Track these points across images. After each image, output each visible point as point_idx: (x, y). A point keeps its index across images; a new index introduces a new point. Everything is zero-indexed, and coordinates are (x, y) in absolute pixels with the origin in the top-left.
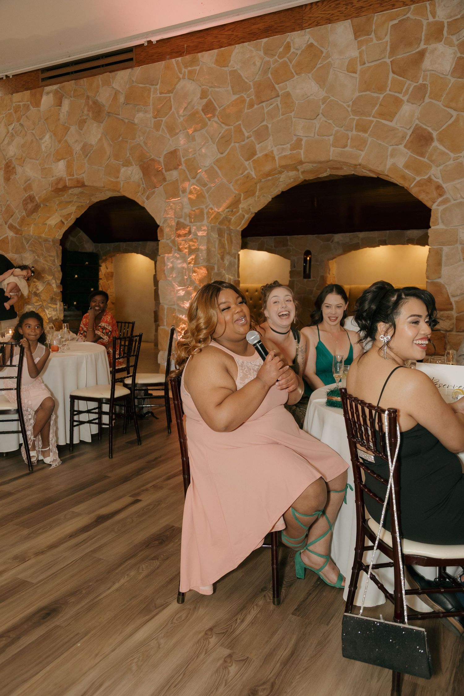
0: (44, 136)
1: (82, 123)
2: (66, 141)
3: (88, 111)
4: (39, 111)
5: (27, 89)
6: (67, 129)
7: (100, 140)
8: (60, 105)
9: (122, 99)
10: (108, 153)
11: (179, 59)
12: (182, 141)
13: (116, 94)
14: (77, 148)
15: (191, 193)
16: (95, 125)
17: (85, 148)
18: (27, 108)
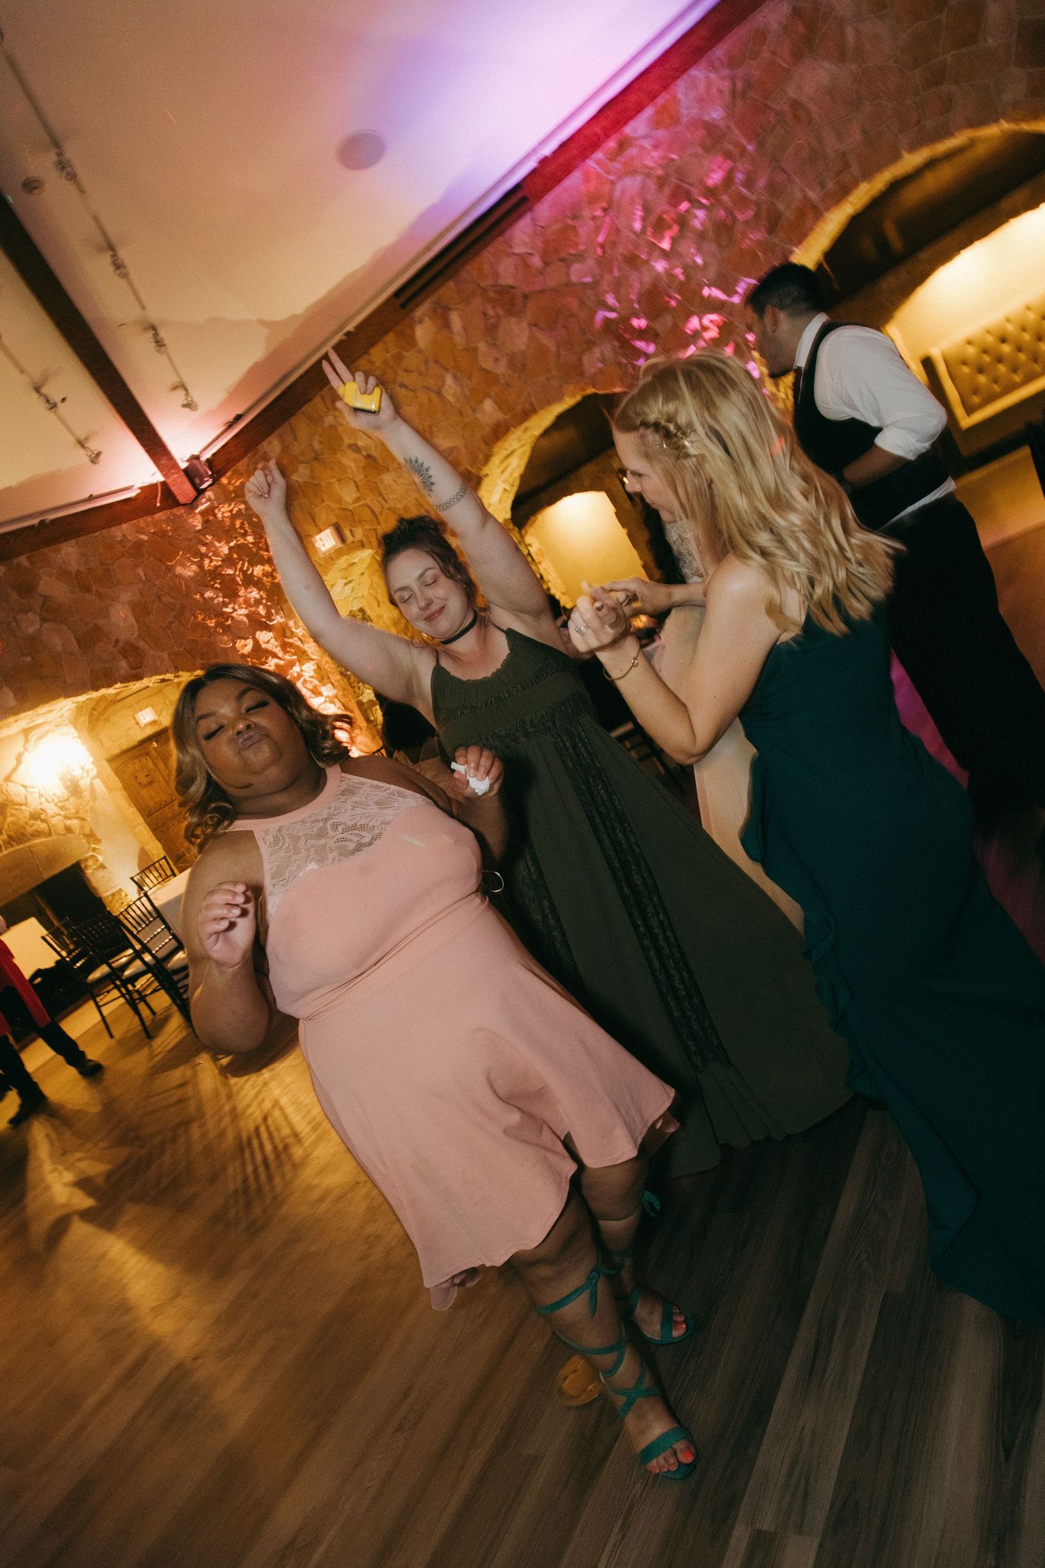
0: (444, 382)
1: (491, 330)
2: (483, 370)
3: (494, 308)
4: (420, 351)
5: (385, 333)
6: (474, 351)
7: (532, 338)
8: (447, 325)
9: (537, 262)
10: (553, 348)
11: (599, 155)
12: (660, 266)
13: (524, 260)
14: (501, 369)
15: (705, 329)
16: (513, 320)
17: (512, 361)
18: (398, 358)
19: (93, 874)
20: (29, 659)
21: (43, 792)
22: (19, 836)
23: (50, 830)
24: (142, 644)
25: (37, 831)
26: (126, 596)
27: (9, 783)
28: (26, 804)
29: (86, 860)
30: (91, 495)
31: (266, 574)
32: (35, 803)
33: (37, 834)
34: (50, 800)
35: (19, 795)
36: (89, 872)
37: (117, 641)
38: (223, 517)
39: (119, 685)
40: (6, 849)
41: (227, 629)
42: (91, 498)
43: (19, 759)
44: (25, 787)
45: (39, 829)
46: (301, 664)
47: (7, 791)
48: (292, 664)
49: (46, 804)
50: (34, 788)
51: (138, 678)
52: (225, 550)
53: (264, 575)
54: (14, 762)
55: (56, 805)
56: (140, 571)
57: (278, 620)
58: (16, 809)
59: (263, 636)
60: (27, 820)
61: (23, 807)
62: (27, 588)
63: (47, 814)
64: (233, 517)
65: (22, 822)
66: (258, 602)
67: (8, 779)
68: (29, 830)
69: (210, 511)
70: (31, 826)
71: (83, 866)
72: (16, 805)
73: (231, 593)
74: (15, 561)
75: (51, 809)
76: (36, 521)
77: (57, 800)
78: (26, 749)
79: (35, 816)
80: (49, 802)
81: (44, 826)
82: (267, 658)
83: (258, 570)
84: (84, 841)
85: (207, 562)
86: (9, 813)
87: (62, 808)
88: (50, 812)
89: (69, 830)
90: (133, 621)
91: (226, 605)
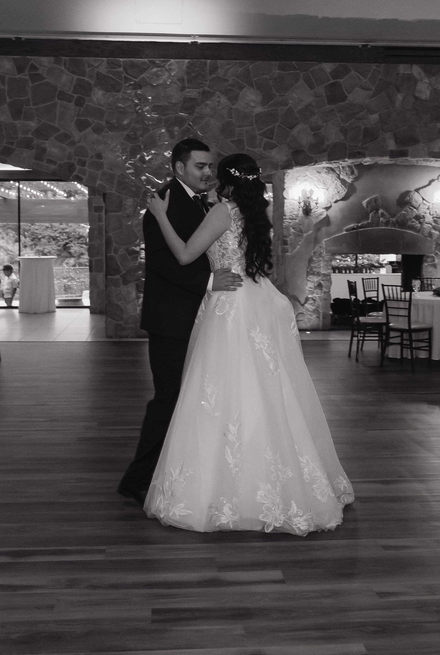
19: (427, 267)
21: (431, 207)
22: (403, 224)
23: (420, 229)
25: (413, 226)
27: (416, 193)
28: (417, 209)
29: (428, 257)
32: (422, 210)
33: (412, 228)
34: (432, 214)
35: (416, 202)
36: (425, 264)
40: (391, 226)
43: (429, 184)
44: (423, 199)
45: (414, 226)
47: (412, 196)
49: (428, 215)
50: (427, 202)
54: (427, 183)
55: (433, 218)
58: (410, 209)
60: (412, 217)
61: (415, 210)
63: (424, 221)
65: (408, 217)
67: (417, 190)
68: (410, 223)
70: (412, 222)
71: (424, 259)
72: (412, 206)
75: (429, 219)
77: (435, 216)
78: (438, 179)
79: (418, 218)
80: (430, 214)
81: (419, 225)
84: (434, 246)
86: (405, 209)
87: (435, 221)
88: (427, 220)
89: (430, 235)
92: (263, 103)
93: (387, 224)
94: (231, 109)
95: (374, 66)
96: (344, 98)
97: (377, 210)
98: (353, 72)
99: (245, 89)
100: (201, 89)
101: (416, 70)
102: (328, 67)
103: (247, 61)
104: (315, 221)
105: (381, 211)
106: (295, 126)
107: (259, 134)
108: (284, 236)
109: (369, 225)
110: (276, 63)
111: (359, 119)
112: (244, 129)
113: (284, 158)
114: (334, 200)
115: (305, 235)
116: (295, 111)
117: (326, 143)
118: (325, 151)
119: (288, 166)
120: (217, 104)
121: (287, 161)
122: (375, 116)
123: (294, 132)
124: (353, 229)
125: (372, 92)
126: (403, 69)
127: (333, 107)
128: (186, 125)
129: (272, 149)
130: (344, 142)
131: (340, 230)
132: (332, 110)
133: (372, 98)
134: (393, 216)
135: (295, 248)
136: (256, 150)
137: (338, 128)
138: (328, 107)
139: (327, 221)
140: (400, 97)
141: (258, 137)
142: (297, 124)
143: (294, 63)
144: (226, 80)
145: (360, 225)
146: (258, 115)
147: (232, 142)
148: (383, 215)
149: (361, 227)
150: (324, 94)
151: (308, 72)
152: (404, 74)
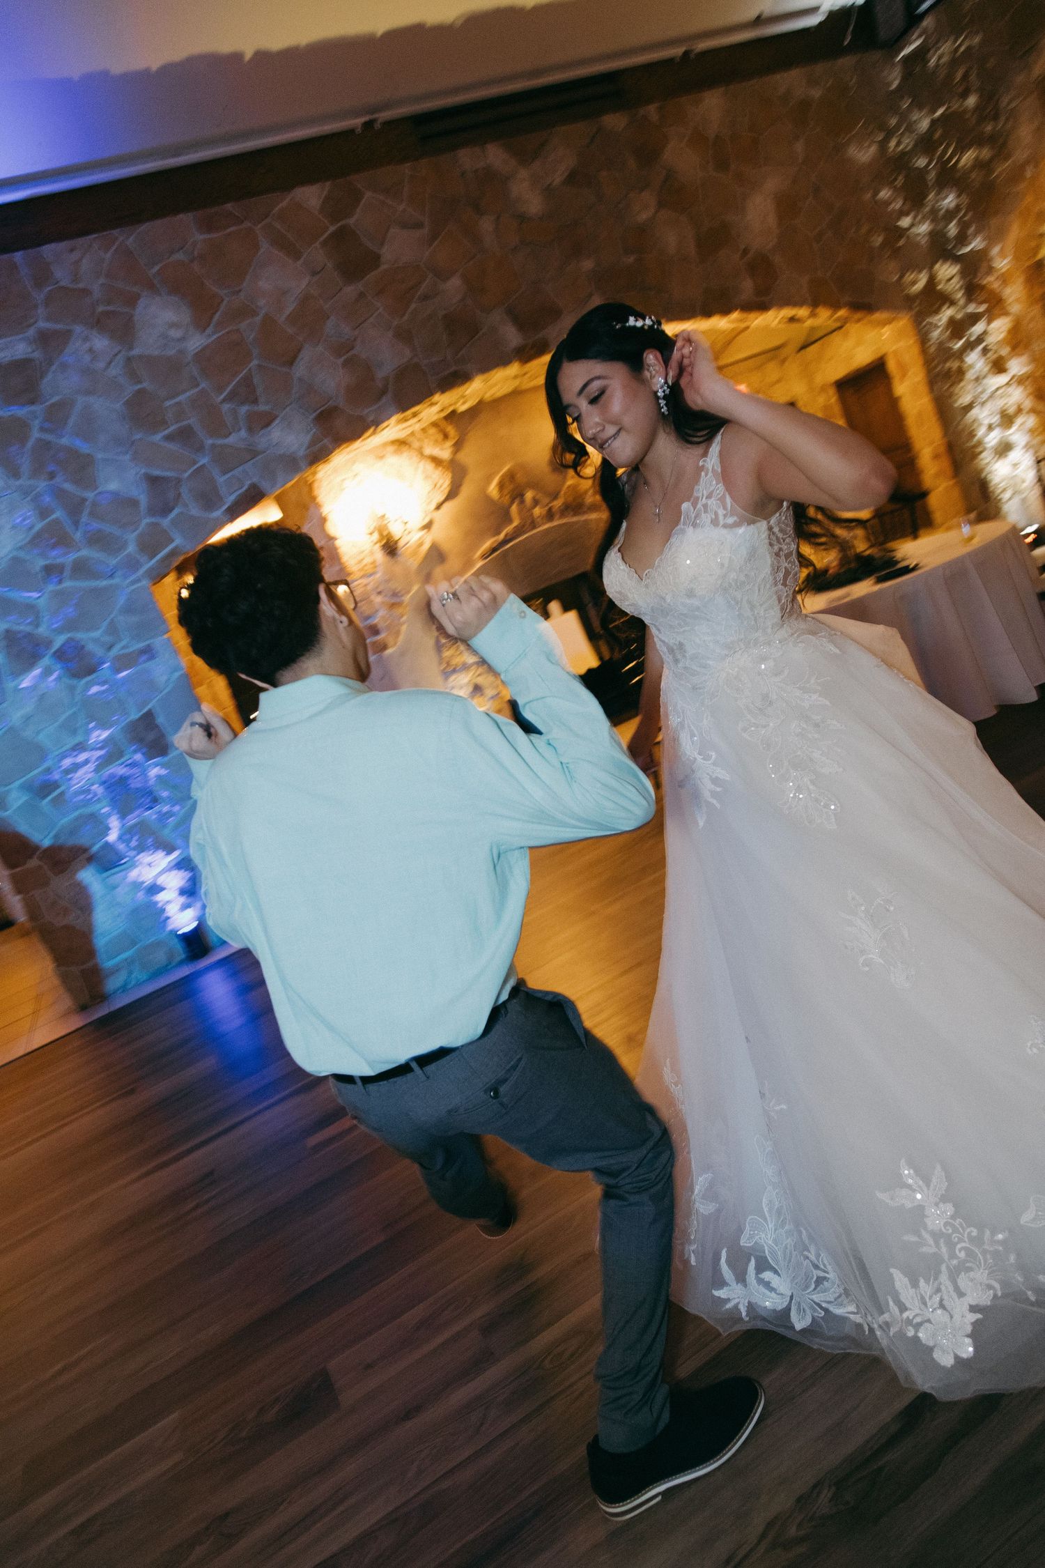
20: (631, 259)
22: (578, 505)
24: (777, 259)
26: (773, 183)
30: (759, 17)
31: (979, 164)
37: (745, 251)
38: (937, 66)
39: (735, 315)
40: (559, 518)
41: (896, 252)
42: (759, 21)
46: (989, 322)
48: (974, 319)
51: (763, 307)
52: (924, 125)
53: (974, 167)
56: (799, 147)
57: (976, 244)
59: (947, 272)
62: (648, 154)
64: (955, 62)
65: (581, 489)
66: (950, 215)
69: (920, 54)
73: (915, 196)
74: (642, 112)
76: (678, 51)
82: (943, 304)
83: (968, 157)
85: (893, 143)
90: (772, 220)
91: (902, 213)
92: (201, 323)
93: (550, 515)
94: (129, 359)
95: (406, 169)
96: (374, 260)
97: (522, 495)
98: (368, 194)
99: (142, 303)
100: (31, 332)
101: (495, 156)
102: (311, 196)
103: (115, 232)
104: (414, 563)
105: (529, 495)
106: (295, 357)
107: (224, 401)
108: (368, 618)
109: (518, 531)
110: (186, 218)
111: (426, 297)
112: (181, 398)
113: (306, 439)
114: (433, 505)
115: (407, 598)
116: (282, 319)
117: (380, 374)
118: (383, 392)
119: (318, 455)
120: (87, 358)
121: (313, 443)
122: (454, 285)
123: (300, 370)
124: (494, 550)
125: (426, 231)
126: (468, 159)
127: (360, 286)
128: (36, 434)
129: (268, 425)
130: (416, 360)
131: (468, 564)
132: (362, 295)
133: (430, 245)
134: (555, 496)
135: (398, 633)
136: (232, 440)
137: (390, 334)
138: (350, 291)
139: (437, 555)
140: (486, 225)
141: (226, 407)
142: (299, 351)
143: (229, 206)
144: (86, 292)
145: (502, 536)
146: (199, 356)
147: (169, 438)
148: (536, 502)
149: (505, 542)
150: (330, 265)
151: (268, 220)
152: (476, 171)
